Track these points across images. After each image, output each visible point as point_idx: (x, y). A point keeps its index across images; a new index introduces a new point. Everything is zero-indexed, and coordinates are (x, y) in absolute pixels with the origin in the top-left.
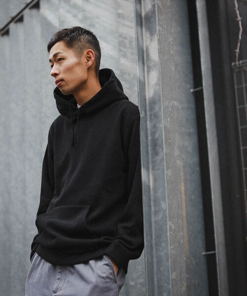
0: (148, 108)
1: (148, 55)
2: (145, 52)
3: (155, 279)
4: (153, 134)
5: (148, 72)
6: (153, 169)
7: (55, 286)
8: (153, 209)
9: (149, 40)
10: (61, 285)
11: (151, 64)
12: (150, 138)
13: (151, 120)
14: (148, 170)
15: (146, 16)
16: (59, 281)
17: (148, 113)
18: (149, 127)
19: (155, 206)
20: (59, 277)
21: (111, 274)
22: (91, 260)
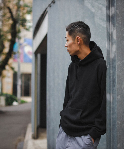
0: (111, 63)
1: (112, 37)
2: (111, 35)
3: (112, 144)
4: (113, 76)
5: (112, 45)
6: (112, 93)
7: (67, 145)
8: (112, 112)
9: (113, 29)
10: (70, 145)
11: (114, 41)
12: (111, 78)
13: (112, 69)
14: (110, 94)
15: (112, 16)
16: (69, 142)
17: (111, 66)
18: (111, 72)
19: (113, 111)
20: (69, 140)
21: (91, 143)
22: (82, 135)
